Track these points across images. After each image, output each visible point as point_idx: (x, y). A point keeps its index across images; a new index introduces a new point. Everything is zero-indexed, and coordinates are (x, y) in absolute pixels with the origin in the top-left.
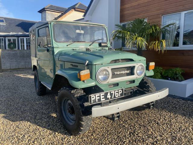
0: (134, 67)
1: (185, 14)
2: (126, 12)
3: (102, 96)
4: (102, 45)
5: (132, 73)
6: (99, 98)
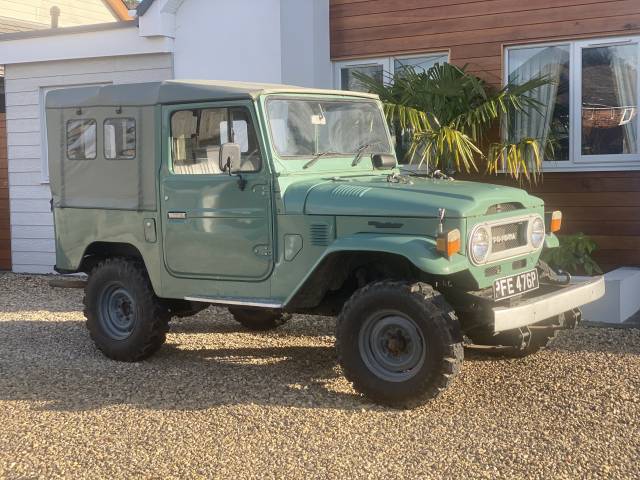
0: (525, 223)
1: (583, 49)
5: (521, 240)
6: (505, 287)
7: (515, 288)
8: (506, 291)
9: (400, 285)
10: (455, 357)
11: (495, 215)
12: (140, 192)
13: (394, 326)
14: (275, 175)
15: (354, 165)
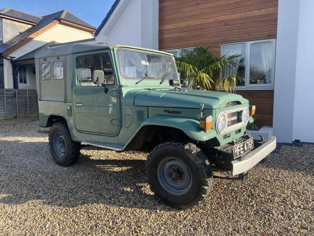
0: (242, 111)
1: (251, 44)
2: (166, 36)
3: (242, 147)
4: (175, 82)
5: (239, 120)
6: (239, 150)
7: (244, 150)
8: (240, 152)
9: (179, 145)
10: (208, 186)
11: (228, 108)
12: (66, 94)
13: (175, 165)
14: (121, 86)
15: (161, 83)
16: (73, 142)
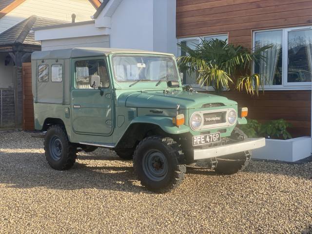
0: (225, 113)
1: (288, 32)
3: (203, 138)
4: (173, 84)
5: (223, 120)
7: (205, 141)
8: (200, 142)
9: (158, 138)
10: (180, 171)
12: (64, 97)
13: (157, 156)
15: (157, 85)
16: (70, 143)
